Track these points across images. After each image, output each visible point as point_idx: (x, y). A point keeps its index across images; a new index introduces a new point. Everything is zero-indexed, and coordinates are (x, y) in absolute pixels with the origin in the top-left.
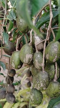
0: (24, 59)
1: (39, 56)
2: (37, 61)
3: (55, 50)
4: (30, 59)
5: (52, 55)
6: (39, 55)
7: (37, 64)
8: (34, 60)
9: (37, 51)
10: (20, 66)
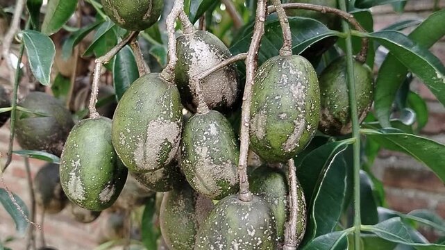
0: (141, 145)
1: (213, 130)
2: (202, 152)
3: (297, 91)
4: (166, 147)
5: (283, 116)
6: (212, 126)
7: (207, 167)
8: (191, 150)
9: (203, 109)
10: (112, 193)
